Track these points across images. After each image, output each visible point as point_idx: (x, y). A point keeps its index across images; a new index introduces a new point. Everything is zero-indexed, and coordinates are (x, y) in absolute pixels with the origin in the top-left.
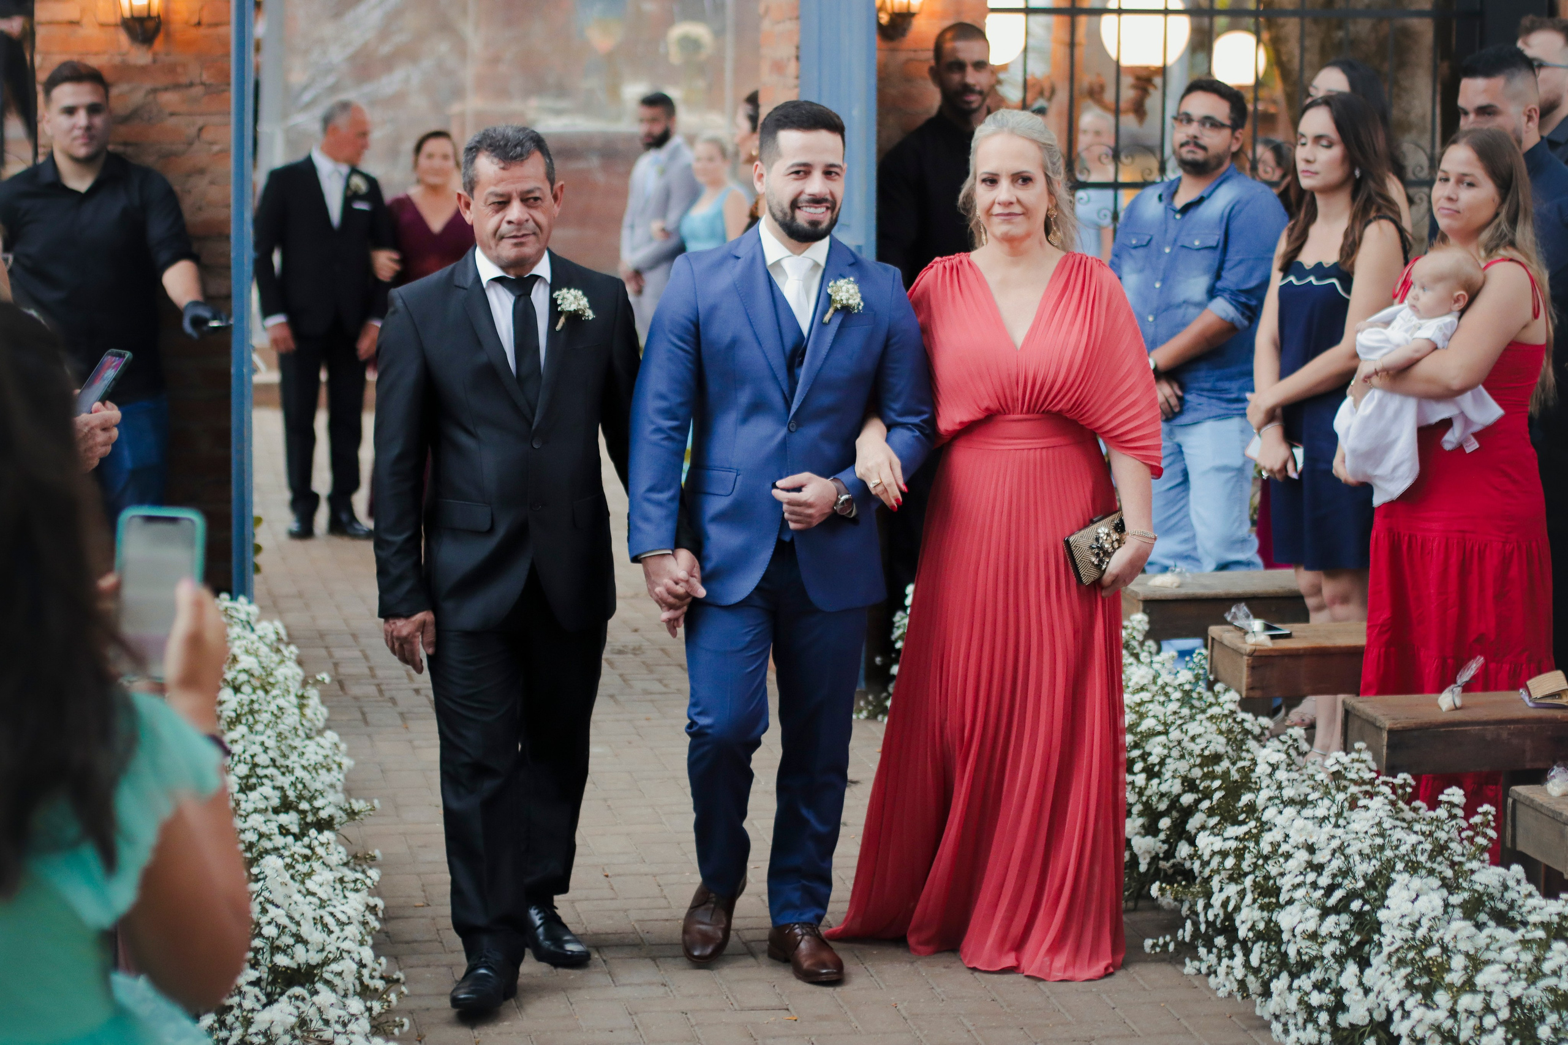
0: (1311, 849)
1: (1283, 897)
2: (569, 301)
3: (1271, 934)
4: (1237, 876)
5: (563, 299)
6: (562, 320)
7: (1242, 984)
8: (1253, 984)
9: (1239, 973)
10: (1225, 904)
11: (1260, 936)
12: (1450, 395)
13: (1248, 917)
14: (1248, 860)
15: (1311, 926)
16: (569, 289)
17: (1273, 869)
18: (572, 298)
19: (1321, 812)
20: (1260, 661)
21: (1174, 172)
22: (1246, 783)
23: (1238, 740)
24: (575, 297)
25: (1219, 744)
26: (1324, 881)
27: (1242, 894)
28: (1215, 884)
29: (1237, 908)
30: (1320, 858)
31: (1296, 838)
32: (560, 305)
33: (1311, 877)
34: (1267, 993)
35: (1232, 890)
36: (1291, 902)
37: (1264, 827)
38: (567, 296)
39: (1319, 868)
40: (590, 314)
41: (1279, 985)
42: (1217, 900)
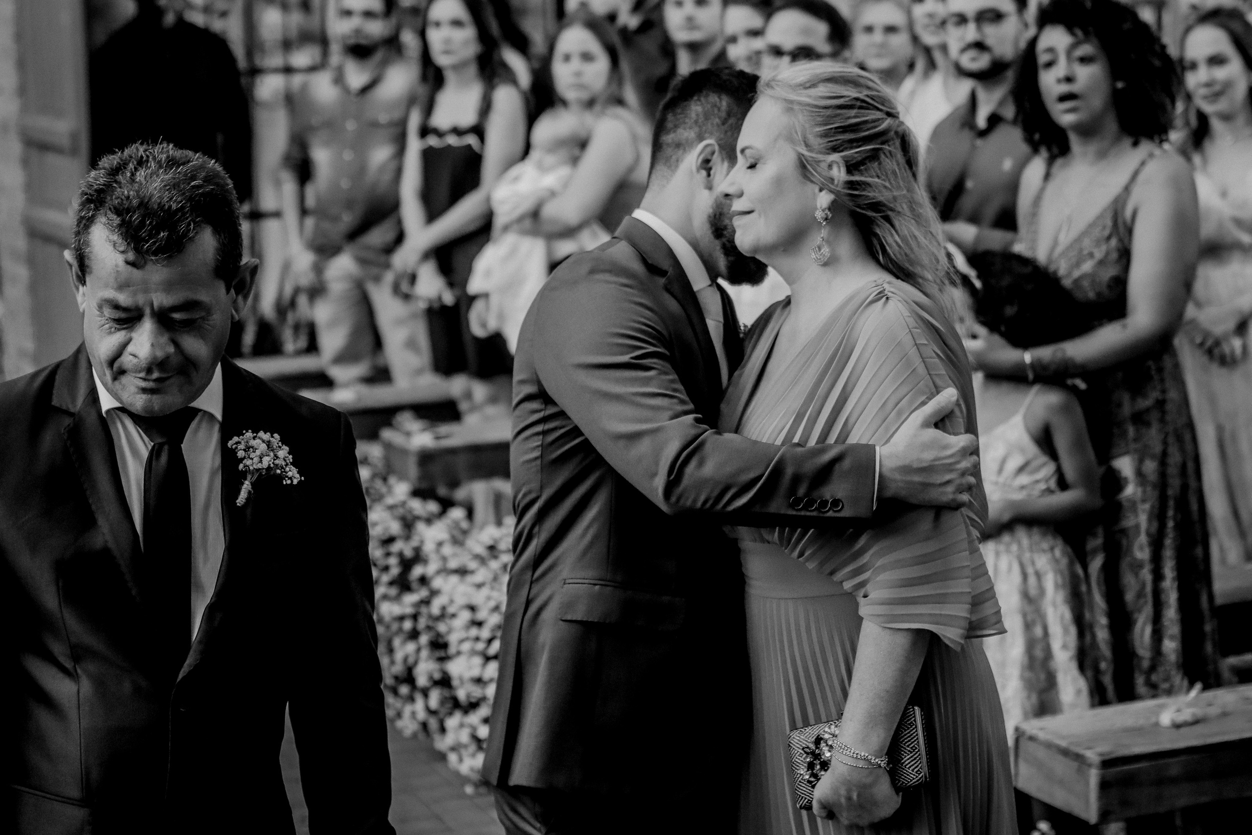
0: (472, 608)
1: (452, 650)
2: (258, 453)
3: (445, 682)
4: (414, 635)
5: (247, 449)
6: (247, 486)
7: (424, 726)
8: (433, 723)
9: (421, 715)
10: (405, 659)
11: (437, 683)
12: (569, 232)
13: (425, 670)
14: (422, 623)
15: (476, 672)
16: (256, 431)
17: (442, 628)
18: (263, 447)
19: (479, 577)
20: (426, 458)
21: (336, 56)
22: (418, 557)
23: (408, 523)
24: (269, 444)
25: (395, 528)
26: (485, 633)
27: (419, 650)
28: (397, 642)
29: (416, 663)
30: (481, 615)
31: (460, 601)
32: (242, 460)
33: (474, 632)
34: (443, 730)
35: (411, 647)
36: (459, 653)
37: (434, 593)
38: (253, 443)
39: (479, 624)
40: (293, 475)
41: (452, 722)
42: (399, 656)
